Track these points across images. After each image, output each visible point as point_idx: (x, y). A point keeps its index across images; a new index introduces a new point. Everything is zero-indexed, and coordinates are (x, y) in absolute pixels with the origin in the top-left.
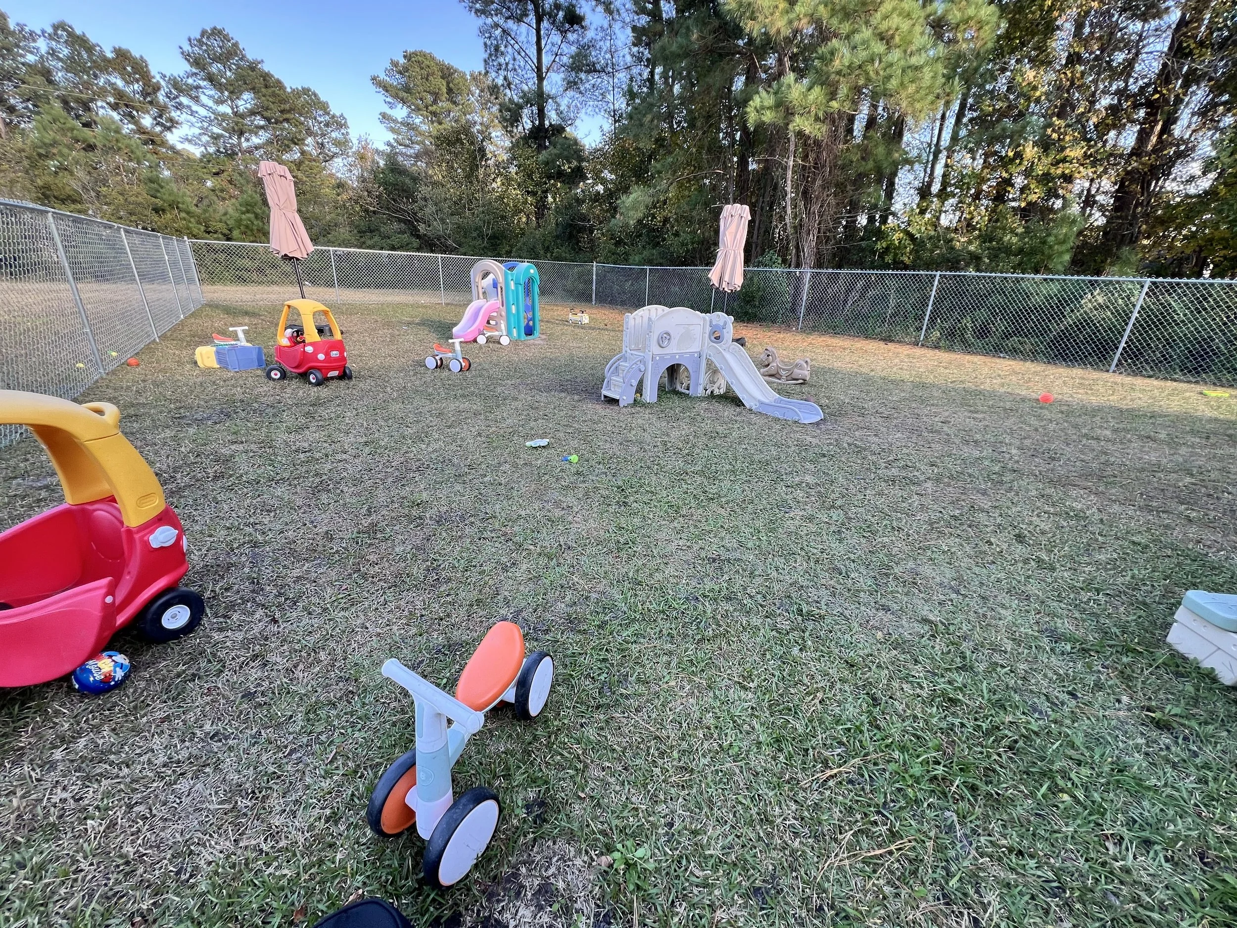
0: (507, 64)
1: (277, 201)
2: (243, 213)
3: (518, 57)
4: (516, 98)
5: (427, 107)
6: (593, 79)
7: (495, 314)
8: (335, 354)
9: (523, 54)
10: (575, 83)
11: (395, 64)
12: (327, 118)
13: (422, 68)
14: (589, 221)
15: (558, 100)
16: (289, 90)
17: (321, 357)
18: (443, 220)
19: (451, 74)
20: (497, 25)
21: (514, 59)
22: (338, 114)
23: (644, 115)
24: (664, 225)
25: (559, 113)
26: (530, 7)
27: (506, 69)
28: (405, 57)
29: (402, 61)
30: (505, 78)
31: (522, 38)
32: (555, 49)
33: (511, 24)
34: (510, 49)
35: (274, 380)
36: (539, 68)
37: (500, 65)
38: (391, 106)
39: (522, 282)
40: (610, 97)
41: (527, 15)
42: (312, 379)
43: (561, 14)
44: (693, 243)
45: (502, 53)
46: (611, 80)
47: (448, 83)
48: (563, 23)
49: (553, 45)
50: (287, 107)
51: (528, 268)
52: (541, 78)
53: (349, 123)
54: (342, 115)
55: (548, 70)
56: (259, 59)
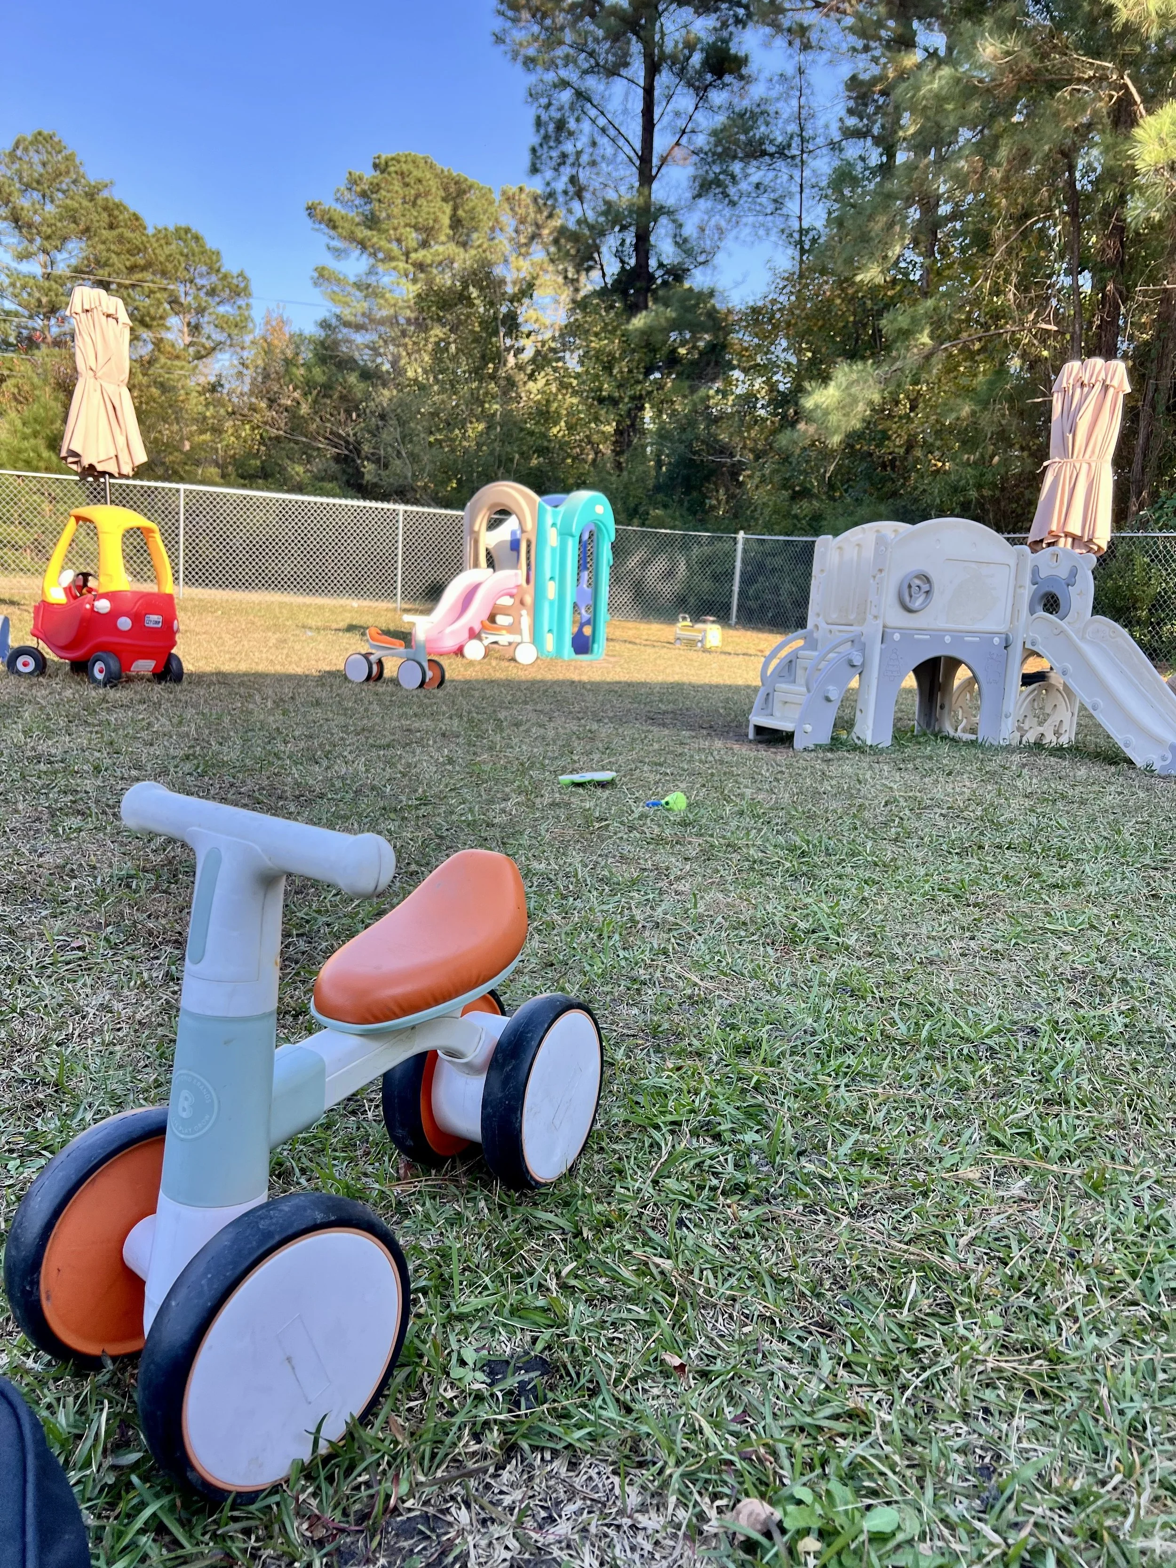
0: (579, 154)
1: (92, 363)
2: (25, 438)
3: (603, 141)
4: (591, 216)
5: (407, 254)
6: (757, 173)
7: (507, 601)
8: (154, 620)
9: (612, 132)
10: (718, 182)
11: (354, 181)
12: (214, 278)
13: (407, 185)
14: (732, 455)
15: (680, 217)
16: (150, 231)
17: (125, 623)
18: (414, 458)
19: (461, 193)
20: (564, 84)
21: (594, 144)
22: (235, 272)
23: (871, 218)
24: (908, 451)
25: (681, 243)
26: (636, 47)
27: (576, 164)
28: (376, 166)
29: (369, 175)
30: (573, 180)
31: (613, 106)
32: (681, 123)
33: (592, 83)
34: (586, 126)
35: (19, 673)
36: (645, 158)
37: (564, 156)
38: (338, 253)
39: (576, 530)
40: (792, 207)
41: (626, 65)
42: (98, 671)
43: (697, 59)
44: (979, 487)
45: (571, 134)
46: (797, 174)
47: (455, 209)
48: (700, 73)
49: (677, 114)
50: (140, 260)
51: (592, 503)
52: (646, 177)
53: (254, 287)
54: (241, 275)
55: (664, 160)
56: (107, 180)
